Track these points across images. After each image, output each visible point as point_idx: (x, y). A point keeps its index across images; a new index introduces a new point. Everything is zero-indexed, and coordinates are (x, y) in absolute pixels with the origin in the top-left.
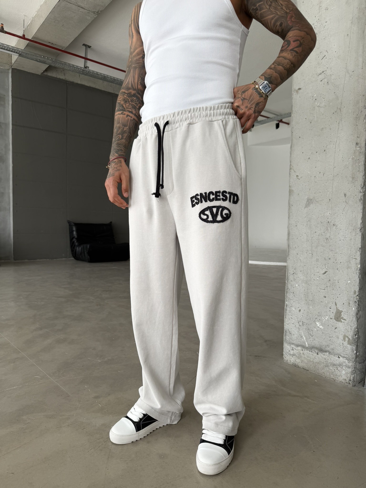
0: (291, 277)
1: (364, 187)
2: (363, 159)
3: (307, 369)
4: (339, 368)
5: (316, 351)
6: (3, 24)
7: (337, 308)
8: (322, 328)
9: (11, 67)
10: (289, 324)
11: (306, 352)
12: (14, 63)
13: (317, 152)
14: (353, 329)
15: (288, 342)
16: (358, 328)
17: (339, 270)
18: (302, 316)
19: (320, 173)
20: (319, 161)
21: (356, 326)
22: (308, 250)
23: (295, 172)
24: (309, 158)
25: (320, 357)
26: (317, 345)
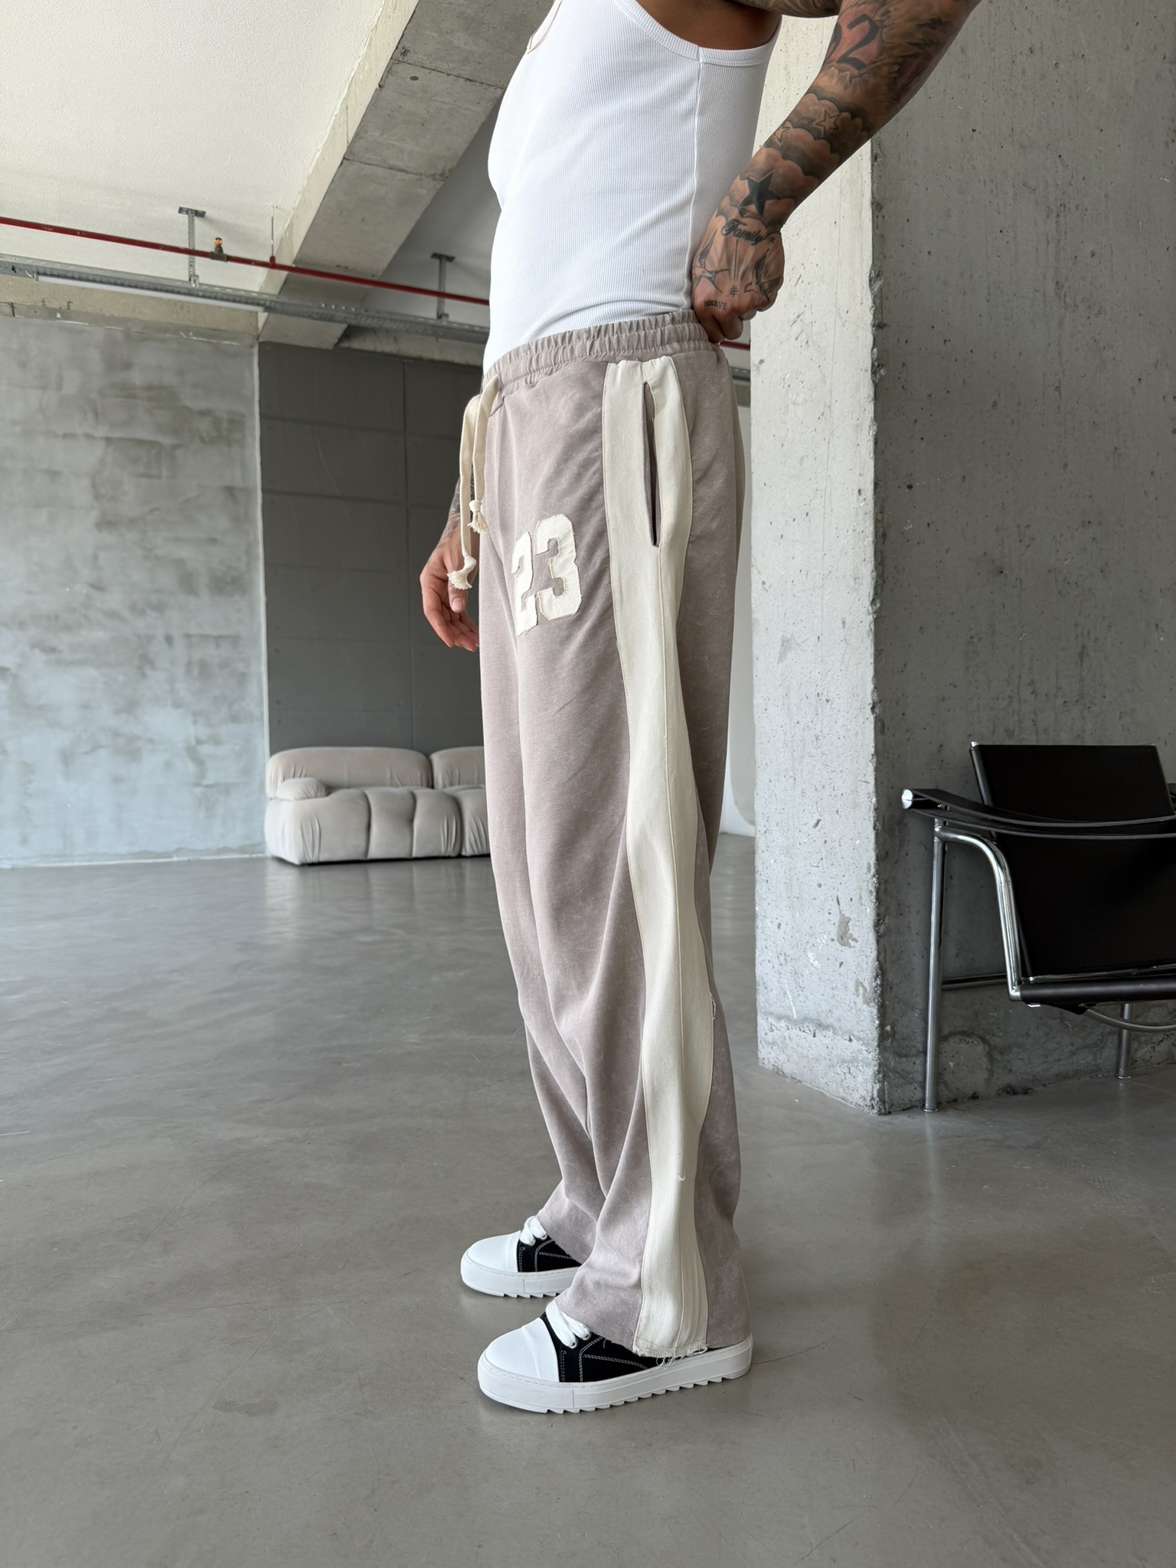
0: (761, 843)
2: (871, 529)
3: (798, 1079)
4: (853, 1069)
5: (811, 1029)
7: (840, 912)
8: (818, 968)
9: (258, 340)
10: (763, 964)
11: (795, 1032)
12: (262, 331)
13: (794, 520)
14: (870, 964)
15: (762, 1010)
16: (881, 958)
17: (839, 813)
18: (784, 938)
19: (801, 571)
20: (798, 541)
21: (874, 954)
22: (787, 770)
23: (759, 573)
24: (782, 536)
25: (820, 1044)
26: (813, 1015)
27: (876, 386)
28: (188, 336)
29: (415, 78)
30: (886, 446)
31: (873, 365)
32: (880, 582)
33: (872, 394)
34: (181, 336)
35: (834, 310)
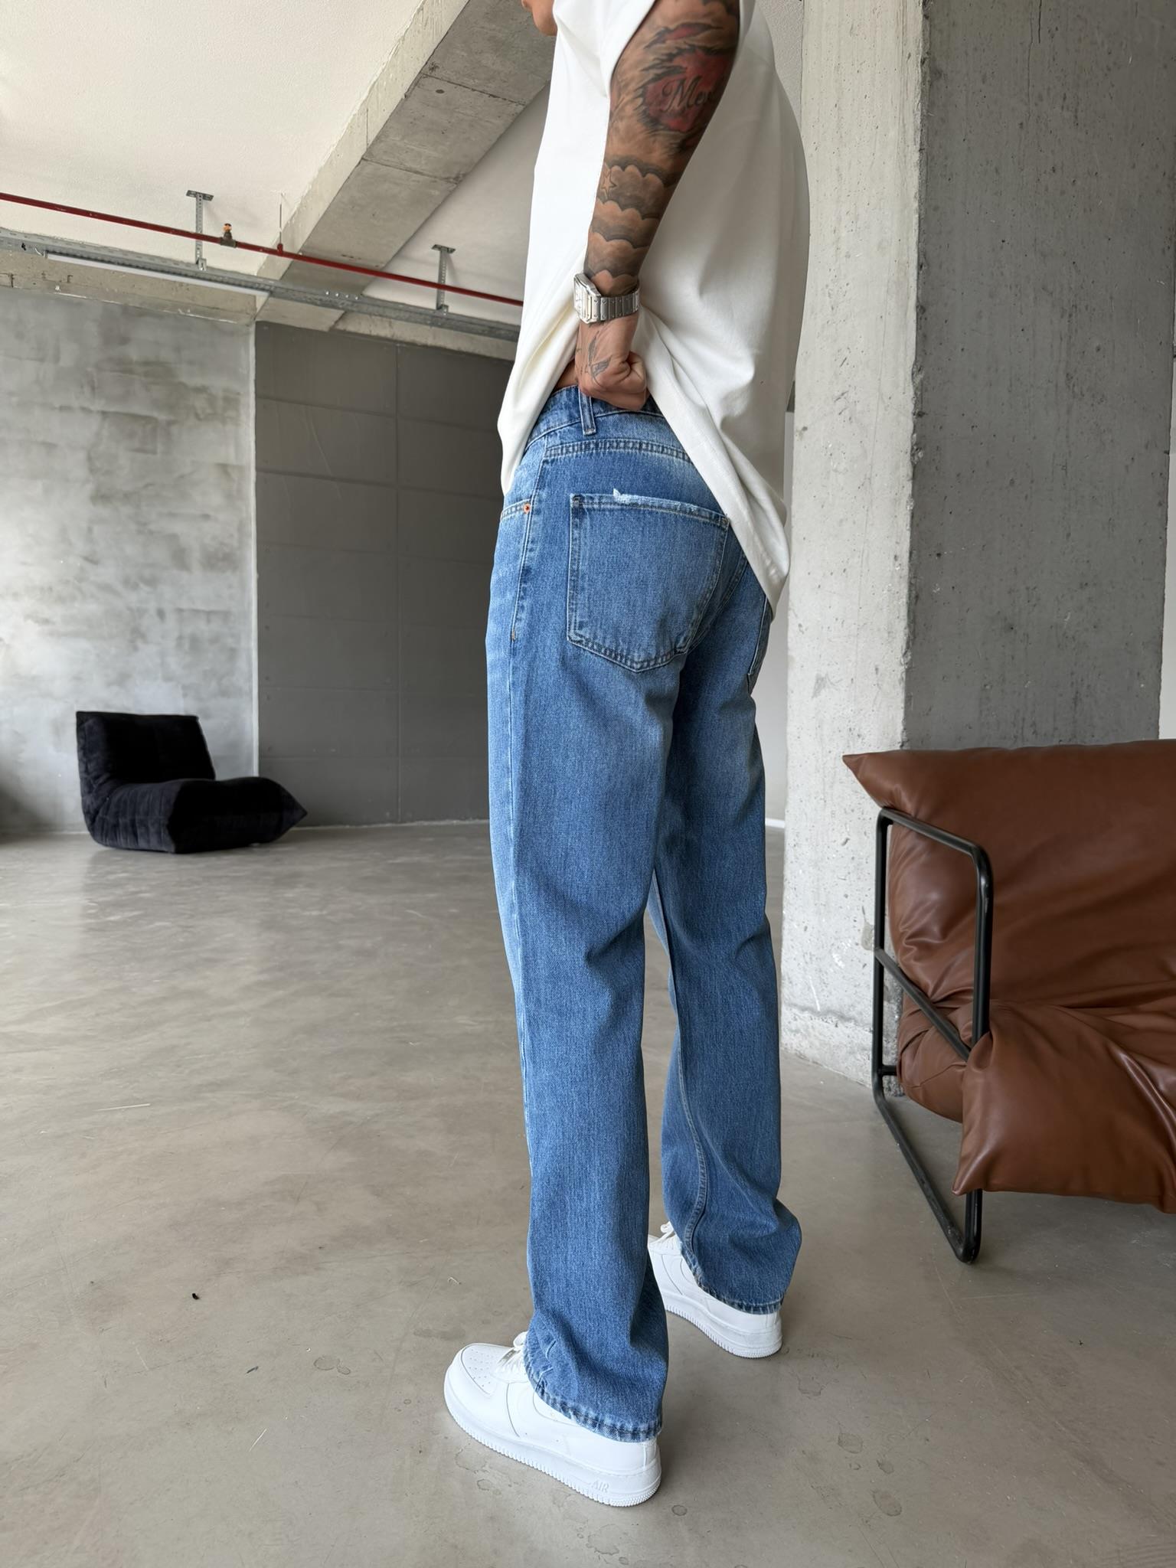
1: (909, 654)
2: (906, 591)
5: (833, 1021)
6: (230, 225)
7: (865, 920)
8: (843, 966)
9: (255, 319)
11: (817, 1022)
12: (260, 311)
13: (832, 574)
17: (867, 835)
18: (810, 940)
19: (837, 620)
20: (835, 593)
22: (818, 792)
23: (796, 616)
24: (820, 586)
25: (841, 1033)
26: (836, 1006)
27: (914, 467)
28: (186, 312)
29: (440, 91)
30: (921, 520)
31: (912, 449)
32: (912, 637)
33: (911, 474)
34: (180, 315)
35: (878, 394)
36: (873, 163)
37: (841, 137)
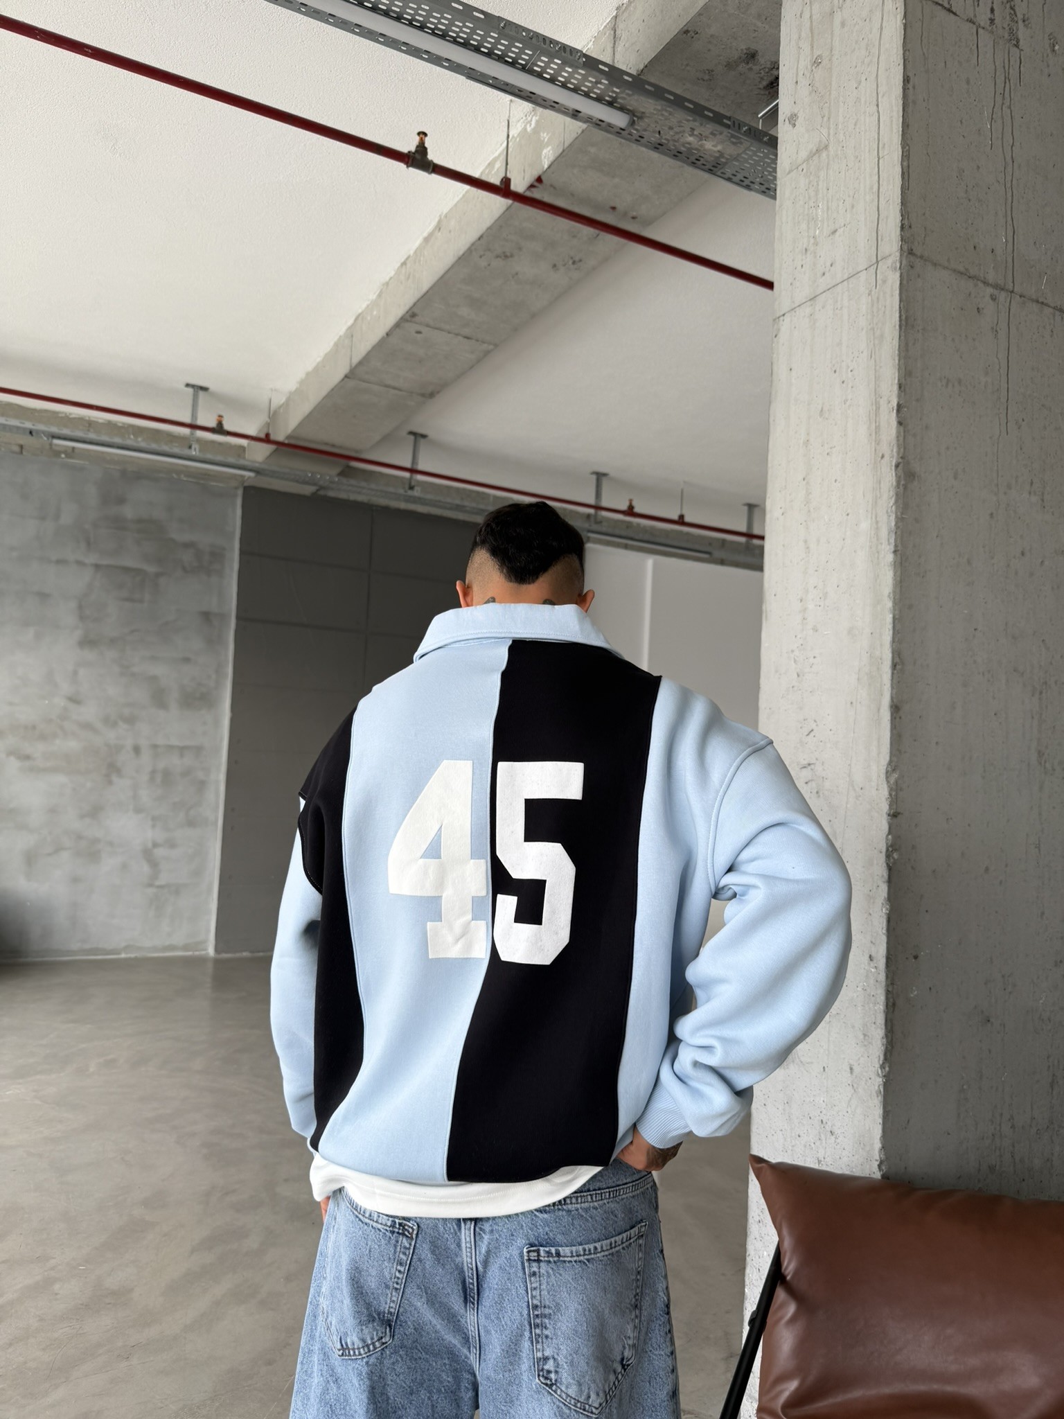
1: (887, 1066)
2: (883, 998)
6: (222, 416)
9: (243, 484)
12: (247, 482)
27: (890, 869)
29: (419, 332)
30: (897, 923)
31: (887, 850)
32: (889, 1047)
33: (886, 876)
35: (848, 780)
36: (843, 548)
37: (809, 511)
